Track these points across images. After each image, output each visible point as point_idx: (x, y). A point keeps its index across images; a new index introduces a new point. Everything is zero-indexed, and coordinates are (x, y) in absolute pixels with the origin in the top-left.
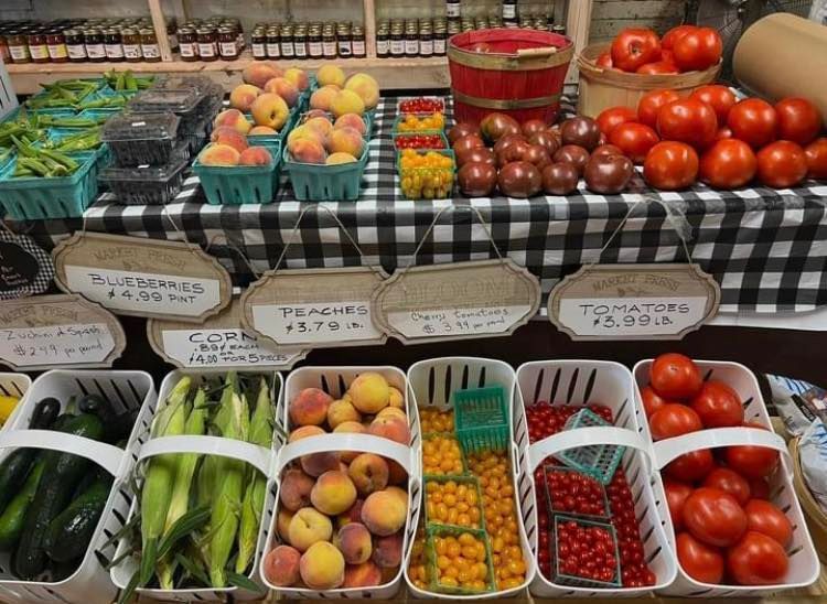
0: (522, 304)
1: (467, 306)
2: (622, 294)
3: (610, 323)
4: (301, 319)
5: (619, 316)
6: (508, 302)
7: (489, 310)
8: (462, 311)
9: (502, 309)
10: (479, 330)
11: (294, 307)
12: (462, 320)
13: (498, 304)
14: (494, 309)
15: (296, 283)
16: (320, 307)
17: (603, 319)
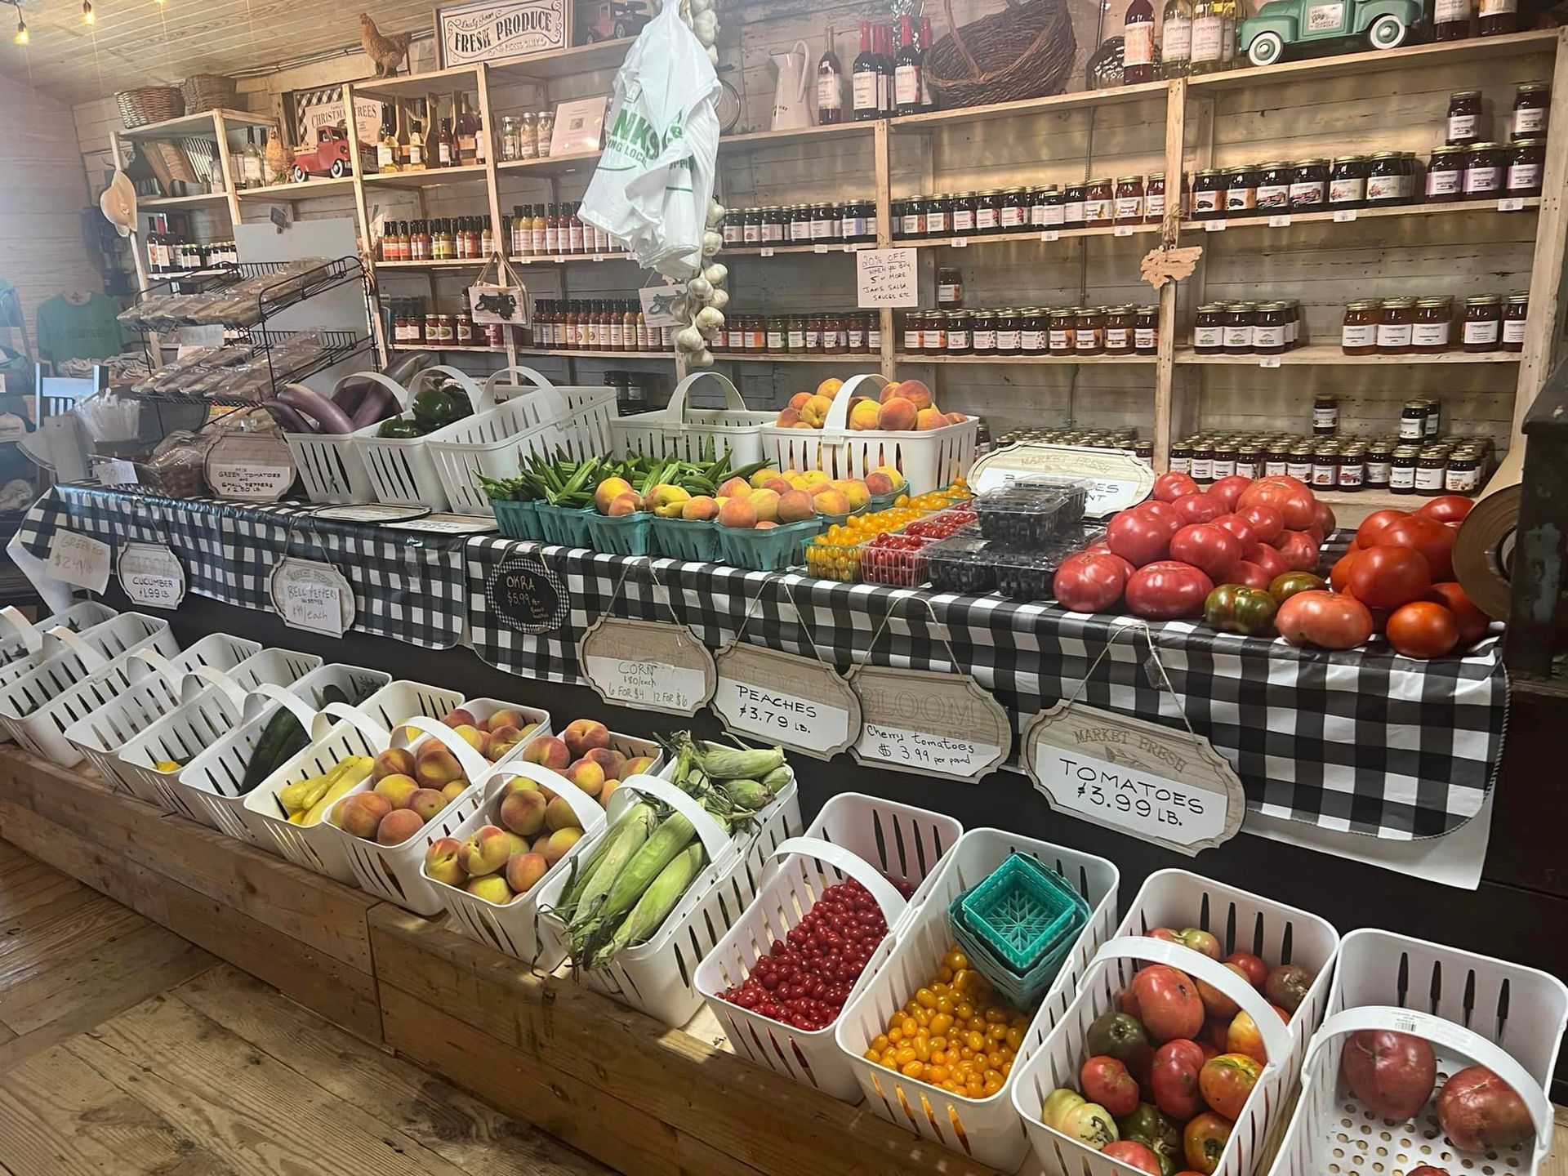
0: (989, 742)
1: (928, 731)
2: (1111, 757)
3: (1098, 798)
4: (755, 704)
5: (1109, 790)
6: (976, 737)
7: (952, 741)
8: (923, 736)
9: (967, 744)
10: (940, 767)
11: (750, 687)
12: (922, 748)
13: (962, 736)
14: (958, 742)
15: (753, 660)
16: (773, 695)
17: (1089, 789)
